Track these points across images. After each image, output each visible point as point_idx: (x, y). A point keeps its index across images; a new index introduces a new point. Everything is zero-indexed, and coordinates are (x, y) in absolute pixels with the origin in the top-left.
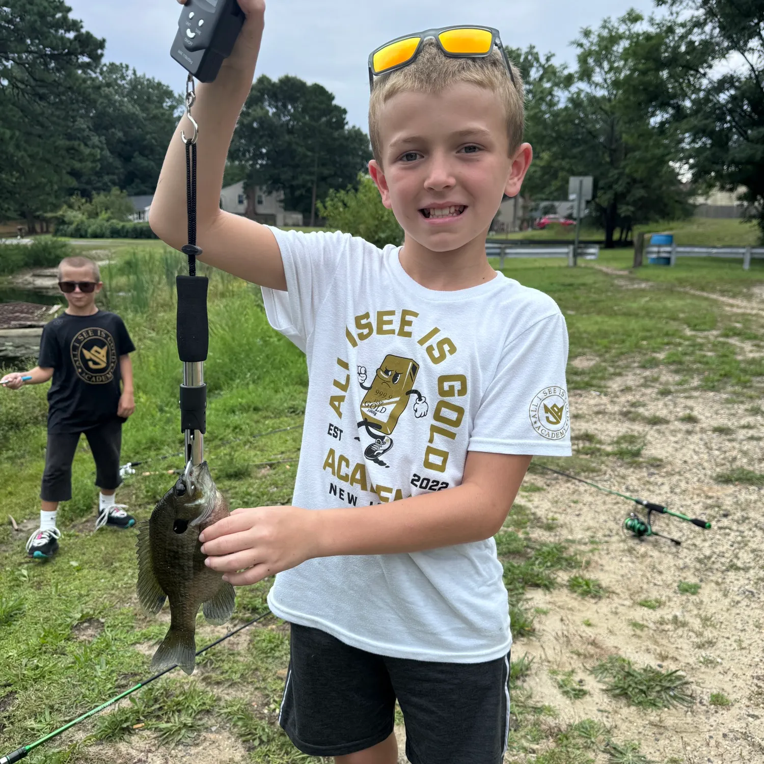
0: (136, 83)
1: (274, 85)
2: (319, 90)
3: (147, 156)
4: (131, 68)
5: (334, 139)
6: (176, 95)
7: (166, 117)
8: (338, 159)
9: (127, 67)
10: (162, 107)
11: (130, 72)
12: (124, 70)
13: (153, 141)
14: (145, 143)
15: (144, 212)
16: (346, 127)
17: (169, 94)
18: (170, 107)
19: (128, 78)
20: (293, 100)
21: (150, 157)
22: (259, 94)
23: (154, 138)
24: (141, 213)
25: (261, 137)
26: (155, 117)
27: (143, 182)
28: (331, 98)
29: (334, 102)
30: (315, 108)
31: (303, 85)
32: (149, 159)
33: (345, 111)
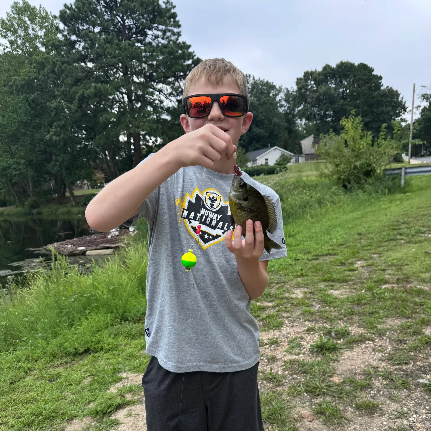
0: (255, 85)
1: (333, 70)
2: (364, 67)
3: (259, 127)
4: (252, 76)
5: (374, 98)
6: (278, 87)
7: (270, 101)
8: (375, 110)
9: (250, 75)
10: (269, 96)
11: (251, 79)
12: (248, 78)
13: (263, 117)
14: (258, 119)
15: (256, 160)
16: (382, 88)
17: (273, 87)
18: (273, 95)
19: (251, 82)
20: (346, 77)
21: (261, 127)
22: (324, 77)
23: (263, 115)
24: (254, 161)
25: (325, 104)
26: (264, 103)
27: (258, 142)
28: (371, 70)
29: (374, 73)
30: (360, 79)
31: (352, 65)
32: (261, 128)
33: (381, 78)
